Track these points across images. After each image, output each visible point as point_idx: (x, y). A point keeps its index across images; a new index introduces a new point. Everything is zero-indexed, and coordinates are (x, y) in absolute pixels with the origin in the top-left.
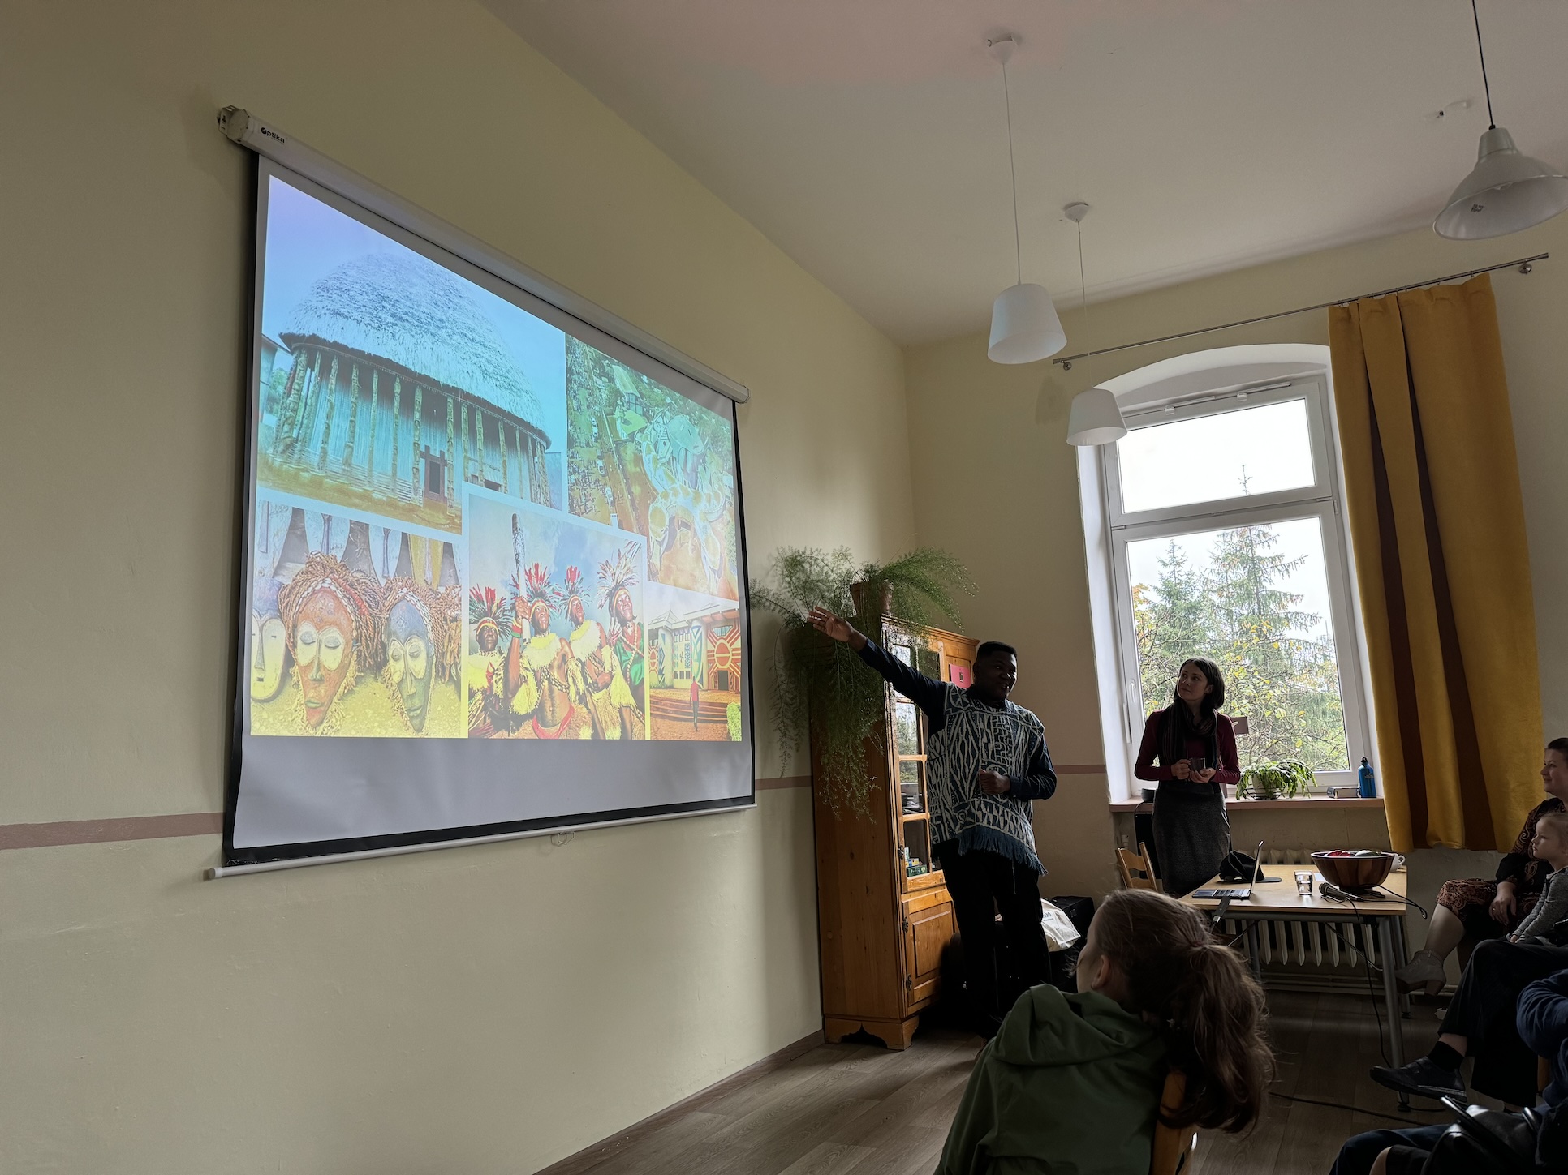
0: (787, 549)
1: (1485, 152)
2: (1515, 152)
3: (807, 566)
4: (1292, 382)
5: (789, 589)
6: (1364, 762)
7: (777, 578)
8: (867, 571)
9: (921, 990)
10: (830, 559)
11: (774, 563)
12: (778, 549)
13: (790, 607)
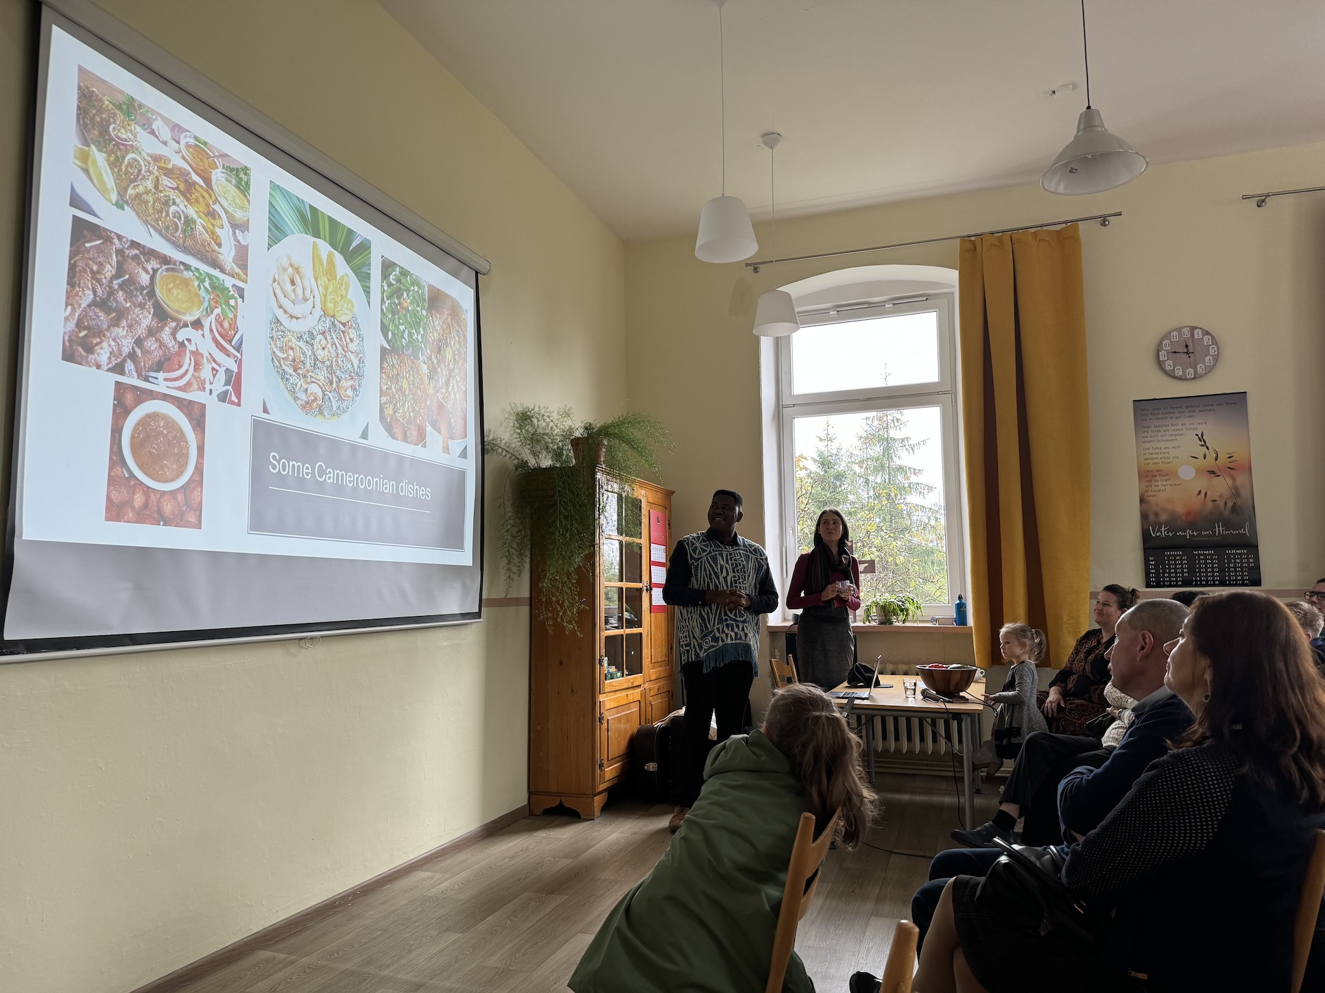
0: (518, 405)
1: (1082, 127)
2: (1103, 129)
3: (535, 420)
4: (928, 297)
5: (519, 440)
6: (960, 598)
7: (509, 429)
8: (586, 428)
9: (611, 771)
10: (555, 416)
11: (507, 416)
12: (510, 404)
13: (519, 455)
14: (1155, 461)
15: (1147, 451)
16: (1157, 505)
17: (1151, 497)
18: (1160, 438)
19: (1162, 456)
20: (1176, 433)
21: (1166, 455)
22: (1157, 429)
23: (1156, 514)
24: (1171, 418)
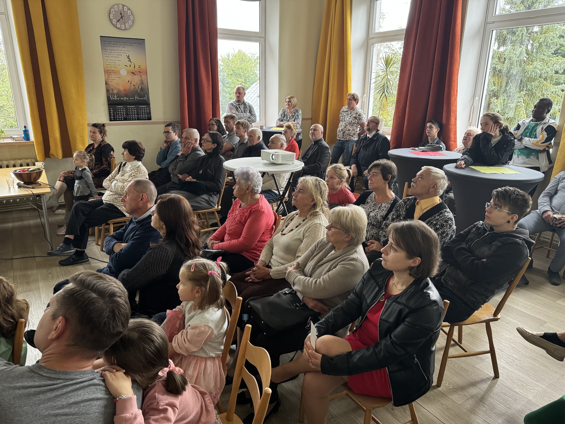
6: (25, 127)
14: (111, 66)
15: (107, 61)
16: (112, 86)
17: (110, 82)
18: (112, 55)
19: (113, 64)
20: (119, 54)
21: (115, 64)
22: (111, 51)
23: (112, 90)
24: (116, 47)
